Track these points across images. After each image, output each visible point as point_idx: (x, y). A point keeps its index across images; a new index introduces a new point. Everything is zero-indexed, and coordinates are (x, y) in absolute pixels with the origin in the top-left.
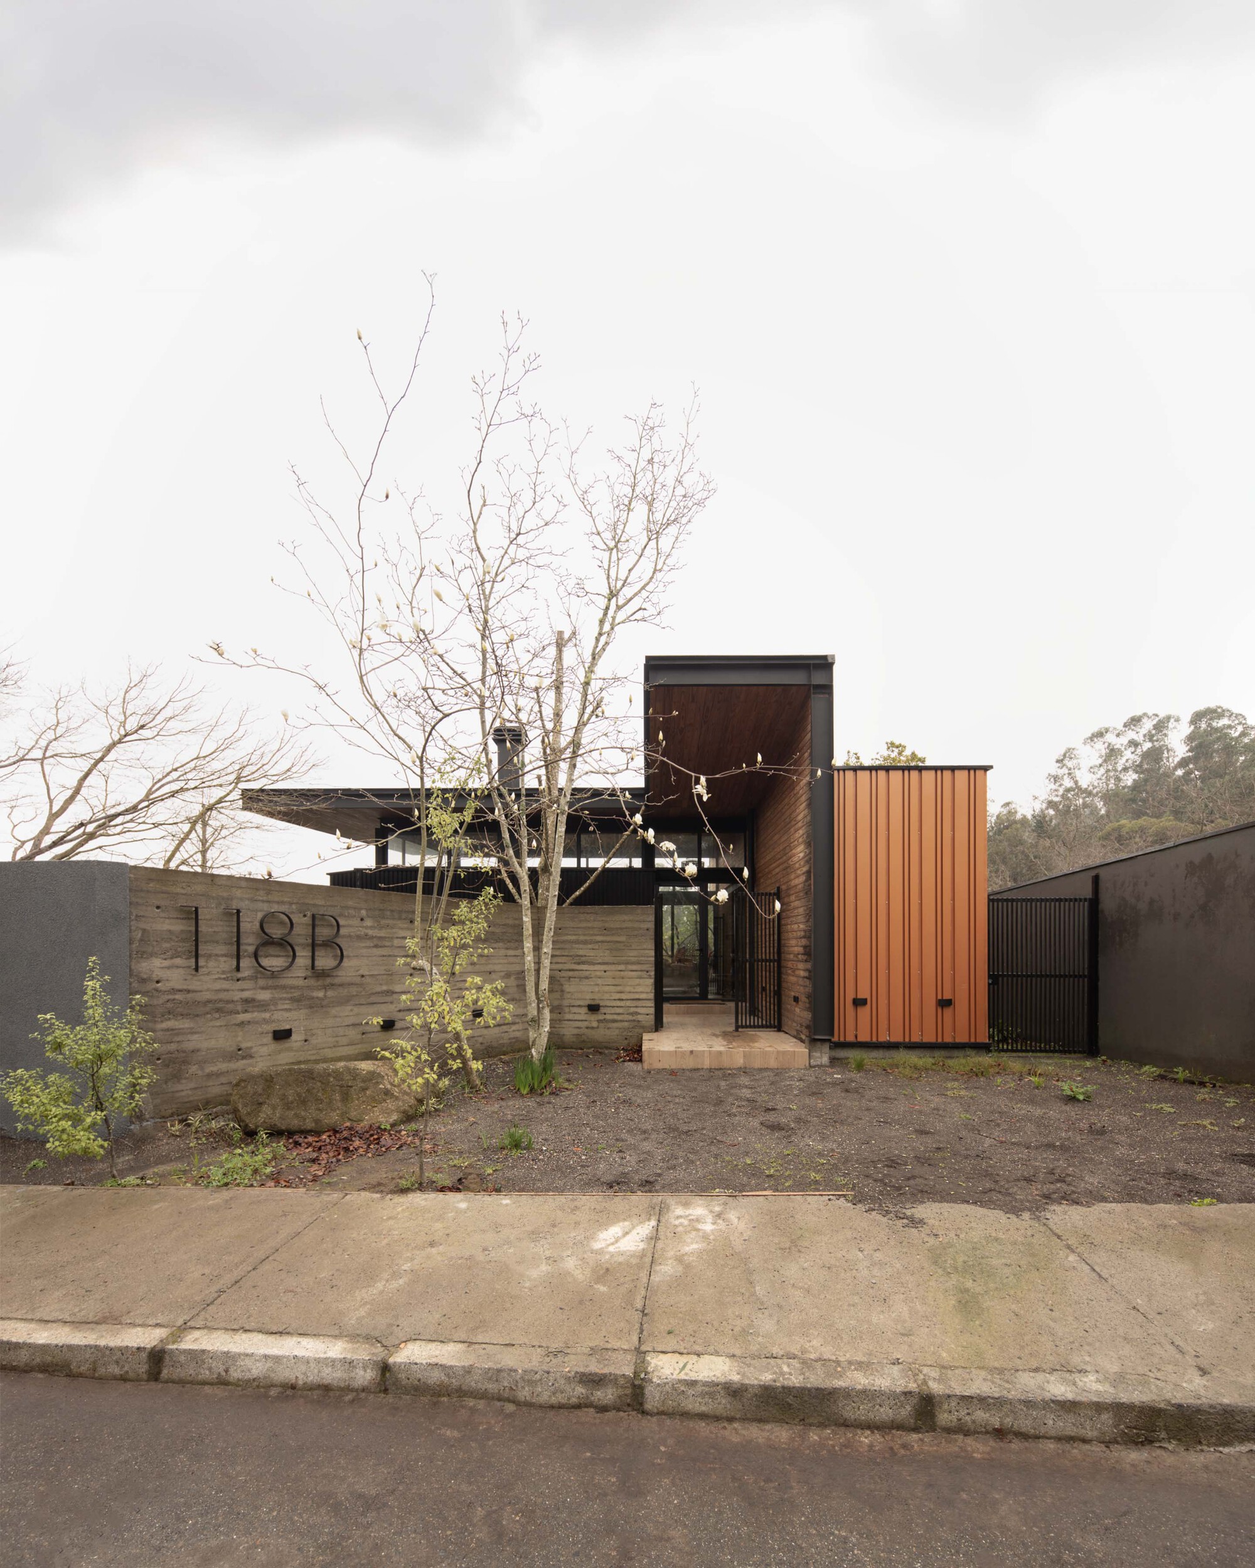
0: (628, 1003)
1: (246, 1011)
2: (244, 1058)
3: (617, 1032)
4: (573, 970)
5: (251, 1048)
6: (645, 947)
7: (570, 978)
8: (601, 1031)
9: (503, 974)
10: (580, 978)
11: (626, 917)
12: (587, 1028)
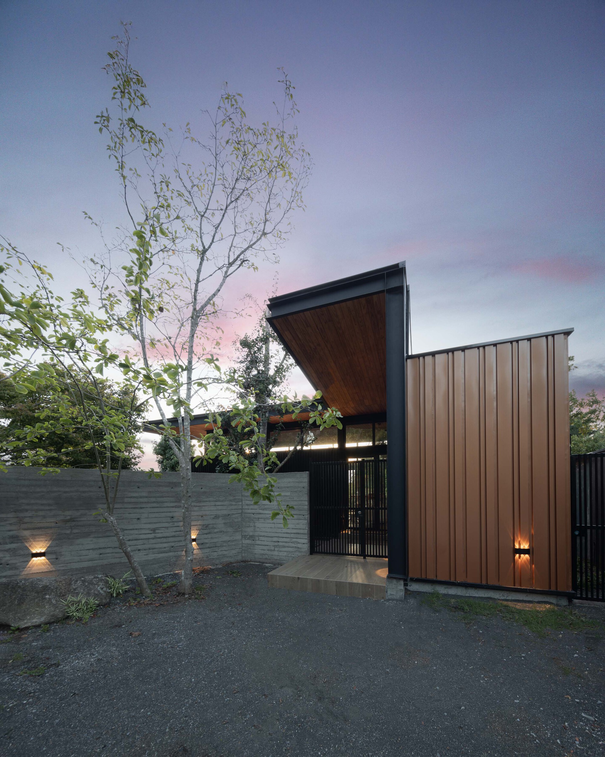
0: (292, 535)
1: (12, 543)
2: (11, 569)
3: (285, 554)
4: (260, 514)
5: (16, 563)
6: (302, 499)
7: (259, 518)
8: (276, 553)
9: (213, 516)
10: (265, 519)
11: (291, 480)
12: (268, 550)
